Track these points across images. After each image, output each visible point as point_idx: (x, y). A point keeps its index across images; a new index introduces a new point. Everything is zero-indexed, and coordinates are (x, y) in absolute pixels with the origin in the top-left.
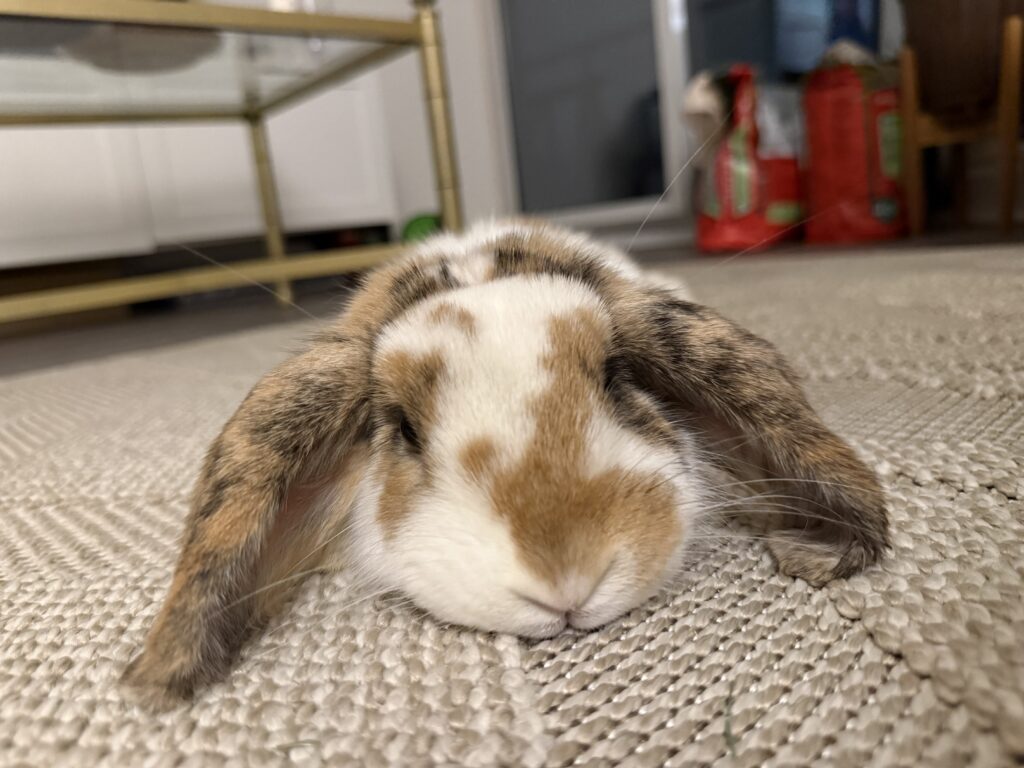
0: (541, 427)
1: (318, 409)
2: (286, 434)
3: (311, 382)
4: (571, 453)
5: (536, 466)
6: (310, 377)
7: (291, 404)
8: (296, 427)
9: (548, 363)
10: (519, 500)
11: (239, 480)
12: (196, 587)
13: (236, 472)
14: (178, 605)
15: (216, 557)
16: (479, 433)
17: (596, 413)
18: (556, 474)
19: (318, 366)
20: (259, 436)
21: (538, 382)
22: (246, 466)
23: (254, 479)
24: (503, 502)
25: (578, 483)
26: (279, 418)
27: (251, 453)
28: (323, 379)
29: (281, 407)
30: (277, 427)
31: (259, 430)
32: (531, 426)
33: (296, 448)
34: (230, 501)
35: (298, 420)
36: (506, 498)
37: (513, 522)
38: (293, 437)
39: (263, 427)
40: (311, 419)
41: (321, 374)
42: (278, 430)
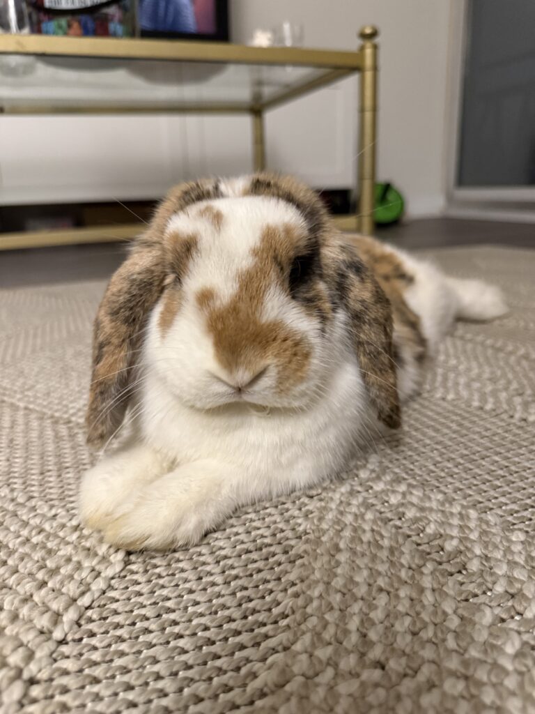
0: (241, 288)
1: (141, 295)
2: (127, 313)
3: (135, 280)
4: (253, 306)
5: (234, 309)
6: (135, 277)
7: (127, 296)
8: (131, 309)
9: (255, 253)
10: (220, 326)
11: (109, 343)
12: (99, 398)
13: (107, 339)
14: (94, 406)
15: (105, 385)
16: (208, 286)
17: (273, 285)
18: (242, 316)
19: (137, 269)
20: (114, 317)
21: (245, 262)
22: (111, 335)
23: (115, 341)
24: (212, 326)
25: (255, 323)
26: (122, 305)
27: (112, 328)
28: (140, 277)
29: (122, 299)
30: (122, 310)
31: (114, 314)
32: (236, 286)
33: (134, 320)
34: (106, 356)
35: (131, 305)
36: (214, 324)
37: (215, 337)
38: (132, 314)
39: (115, 312)
40: (138, 303)
41: (139, 274)
42: (123, 312)
